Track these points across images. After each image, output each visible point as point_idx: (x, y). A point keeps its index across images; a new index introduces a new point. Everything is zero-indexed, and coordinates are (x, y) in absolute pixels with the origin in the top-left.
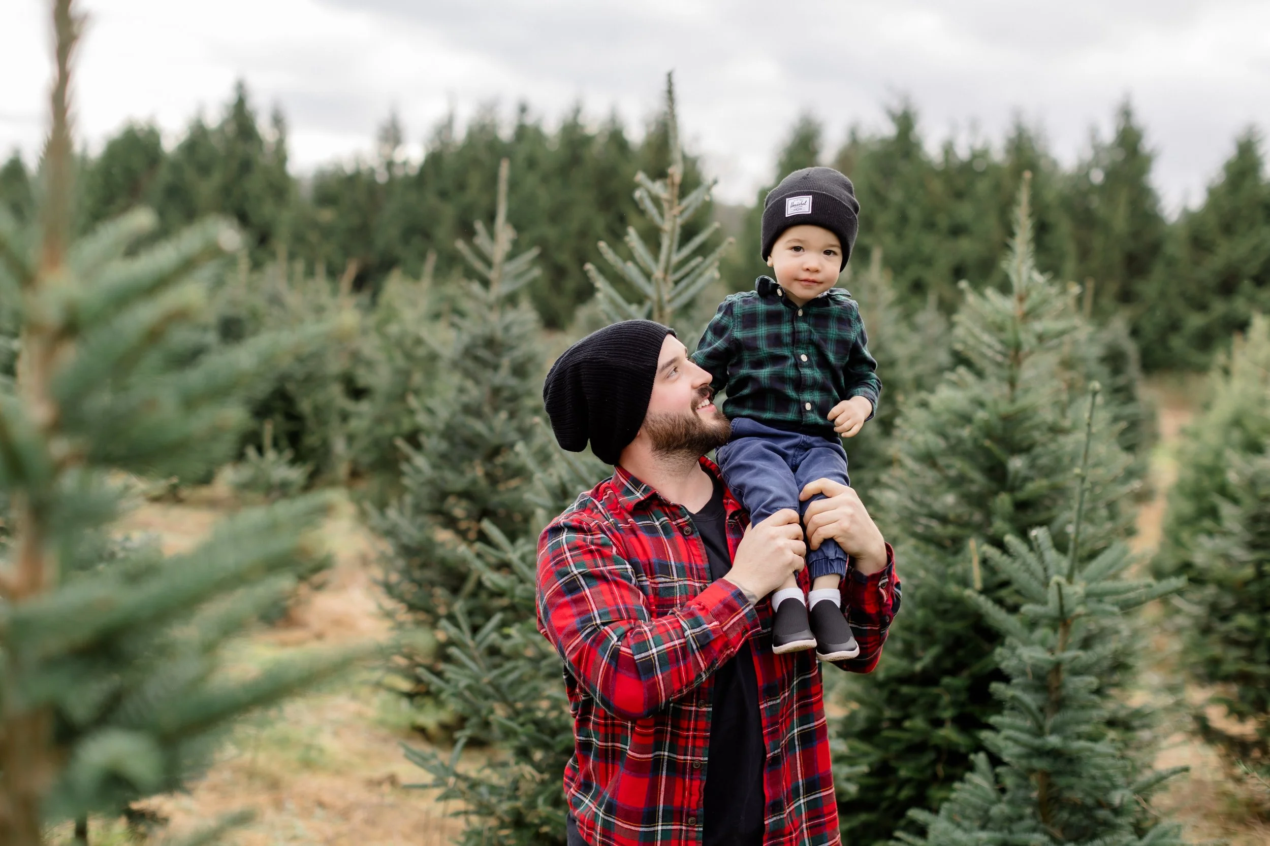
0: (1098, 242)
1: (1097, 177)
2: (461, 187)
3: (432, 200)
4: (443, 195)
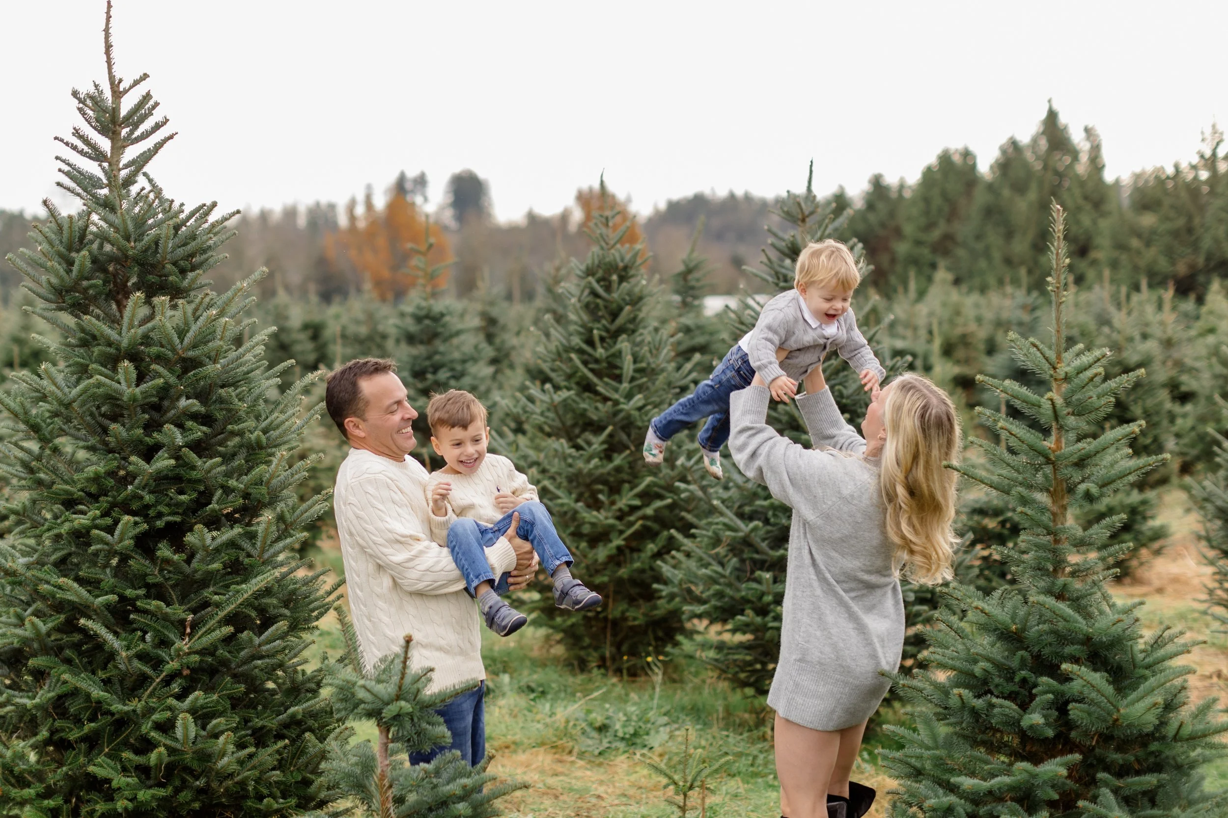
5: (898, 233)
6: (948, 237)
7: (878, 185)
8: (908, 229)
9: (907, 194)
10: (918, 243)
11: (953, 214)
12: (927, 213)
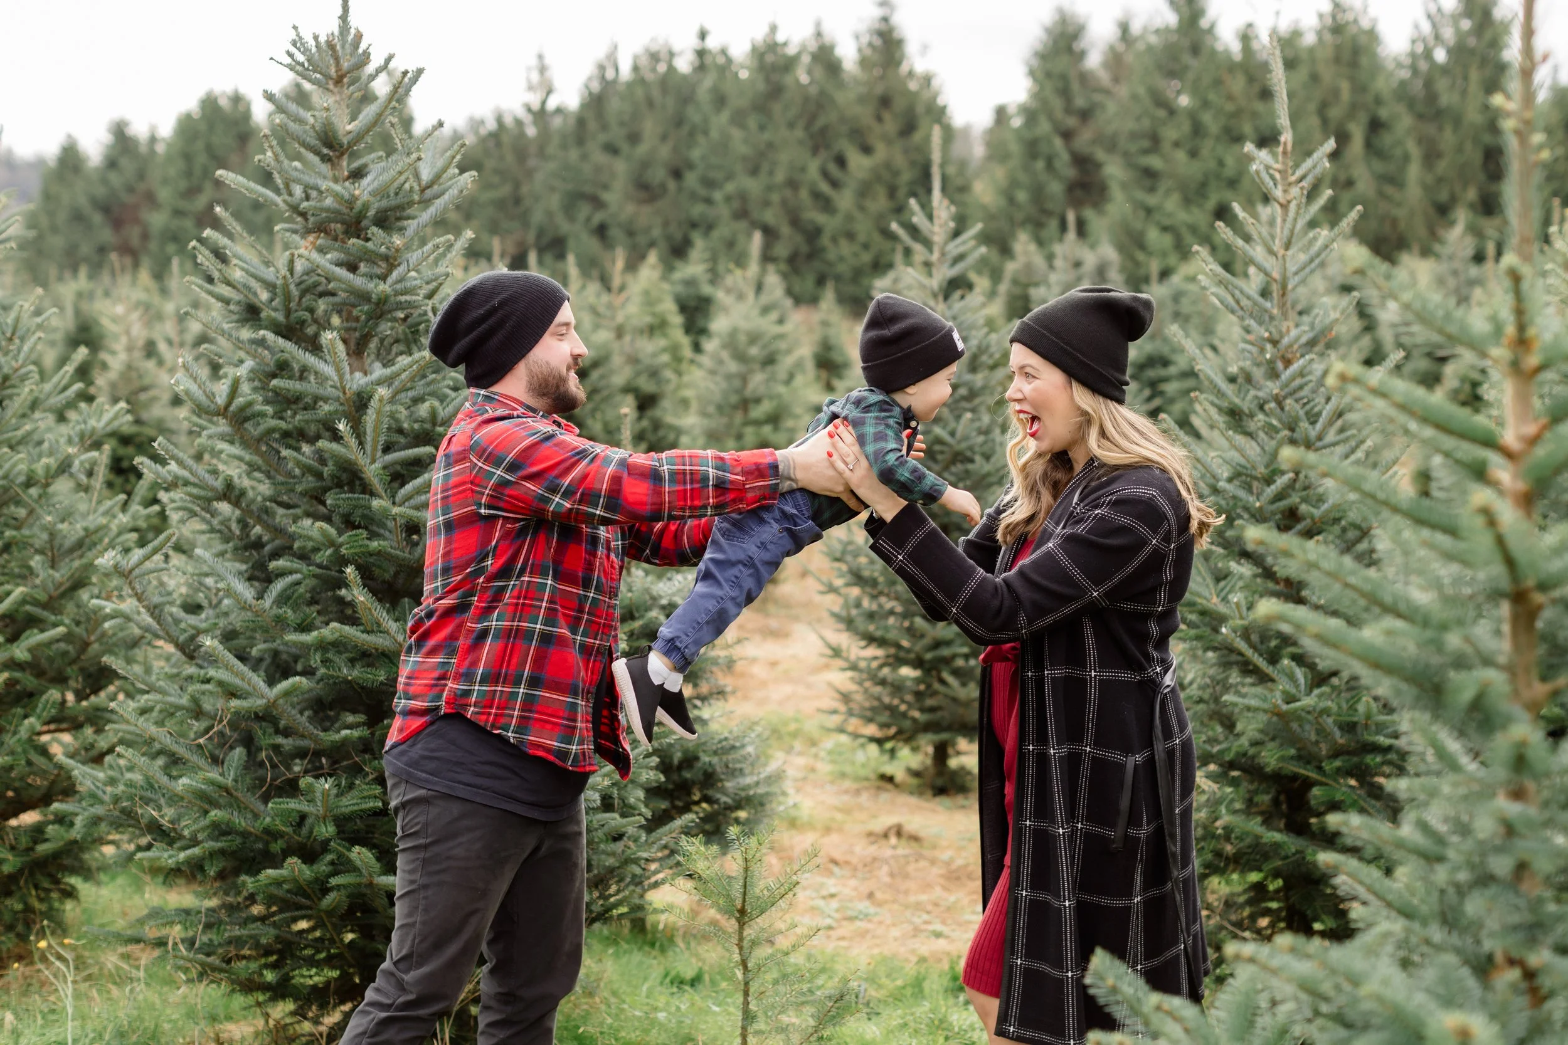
0: (1448, 138)
1: (1440, 55)
2: (634, 138)
3: (600, 157)
4: (612, 150)
7: (120, 134)
8: (164, 194)
12: (188, 173)
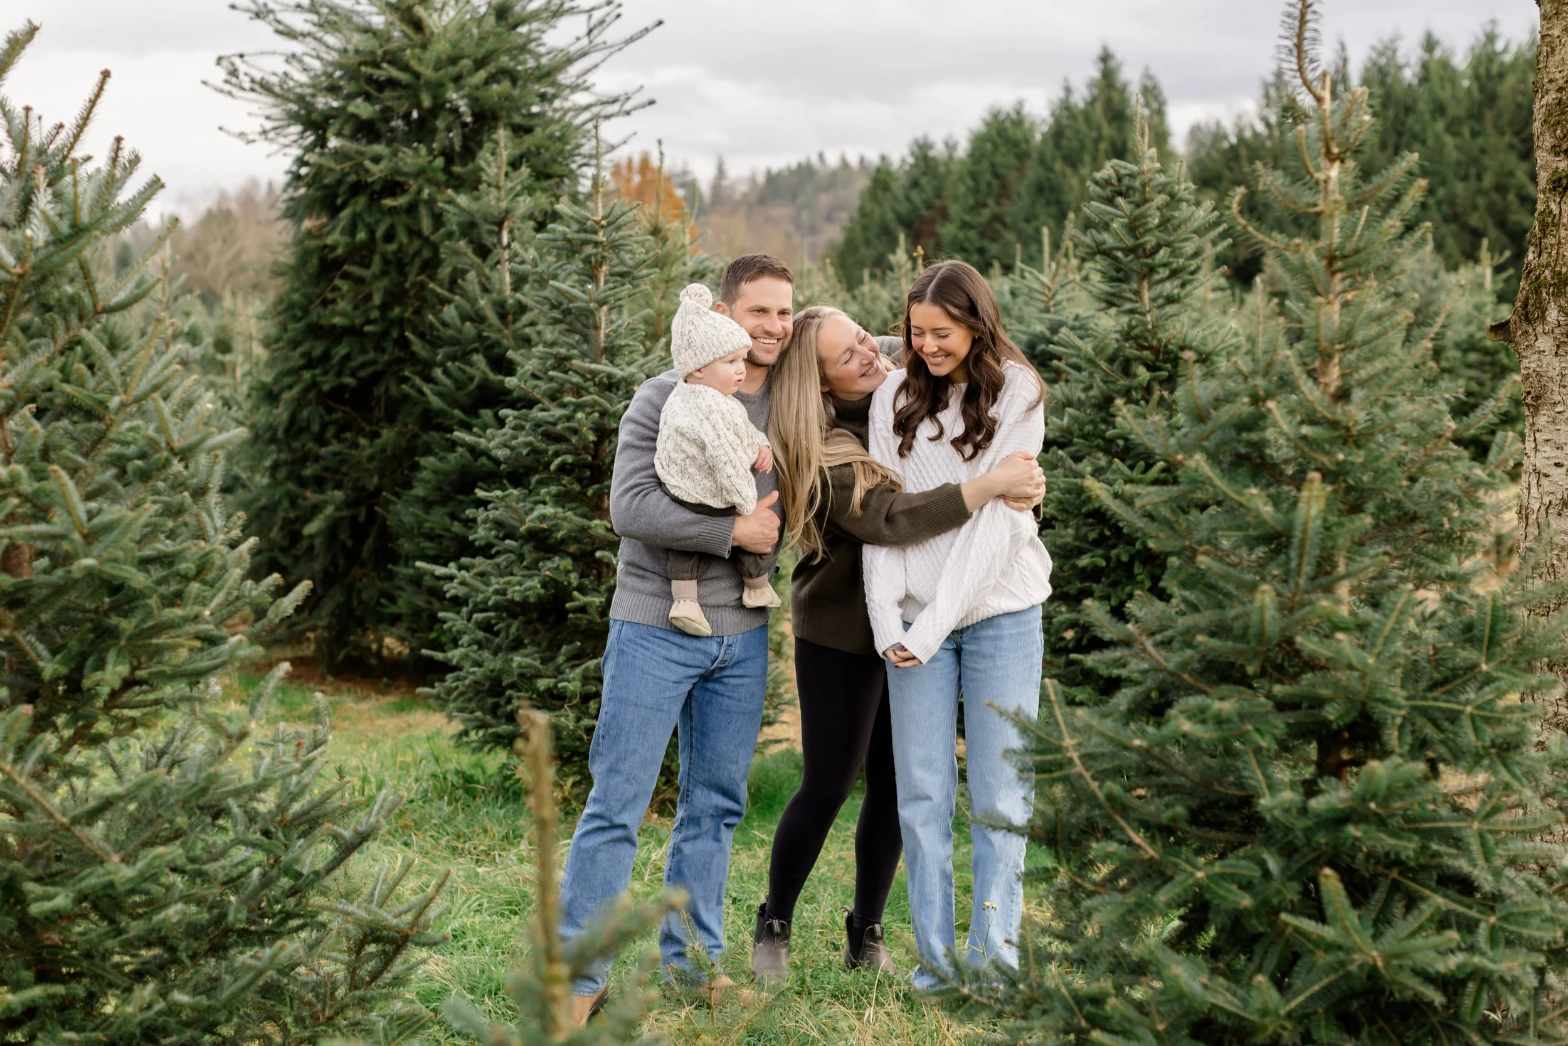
5: (944, 214)
6: (997, 218)
9: (955, 168)
10: (965, 225)
11: (1004, 191)
